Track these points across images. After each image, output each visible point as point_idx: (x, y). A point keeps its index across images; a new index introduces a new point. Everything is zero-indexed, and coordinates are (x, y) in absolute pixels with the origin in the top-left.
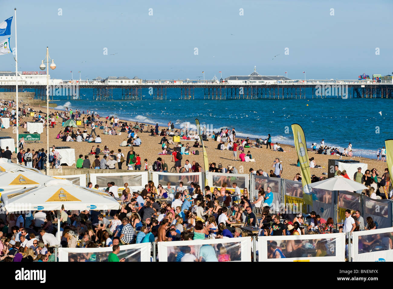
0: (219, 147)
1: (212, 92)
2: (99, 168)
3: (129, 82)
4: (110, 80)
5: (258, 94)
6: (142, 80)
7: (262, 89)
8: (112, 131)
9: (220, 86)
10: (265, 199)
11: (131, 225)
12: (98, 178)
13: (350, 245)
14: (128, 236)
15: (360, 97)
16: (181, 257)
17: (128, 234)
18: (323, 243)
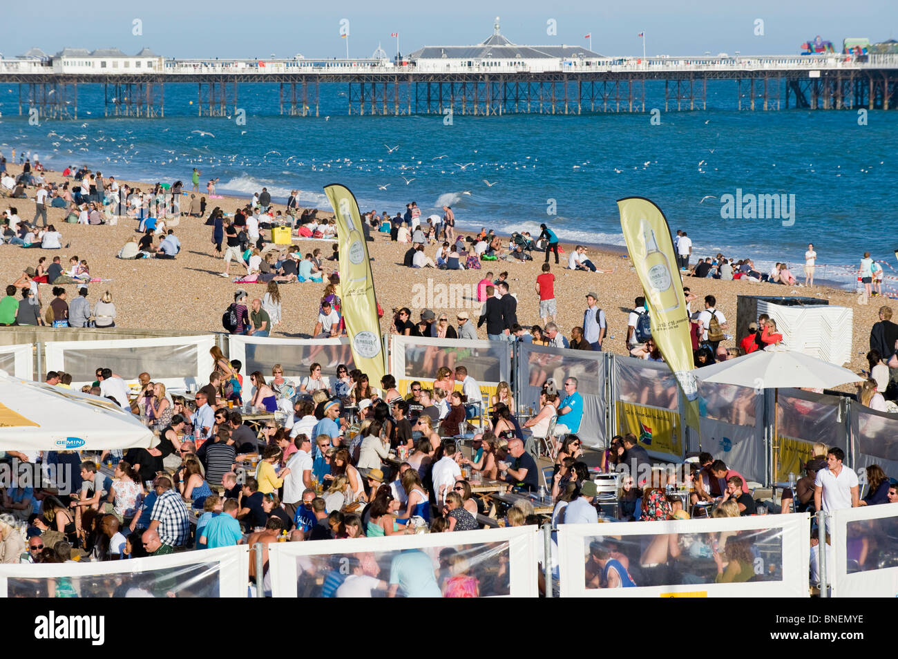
0: (409, 261)
1: (371, 92)
2: (66, 325)
3: (127, 65)
4: (69, 60)
5: (505, 100)
6: (163, 60)
7: (517, 84)
8: (89, 213)
9: (394, 77)
10: (559, 413)
11: (178, 491)
12: (67, 354)
13: (822, 550)
14: (172, 525)
15: (806, 106)
16: (337, 588)
17: (171, 519)
18: (744, 542)
